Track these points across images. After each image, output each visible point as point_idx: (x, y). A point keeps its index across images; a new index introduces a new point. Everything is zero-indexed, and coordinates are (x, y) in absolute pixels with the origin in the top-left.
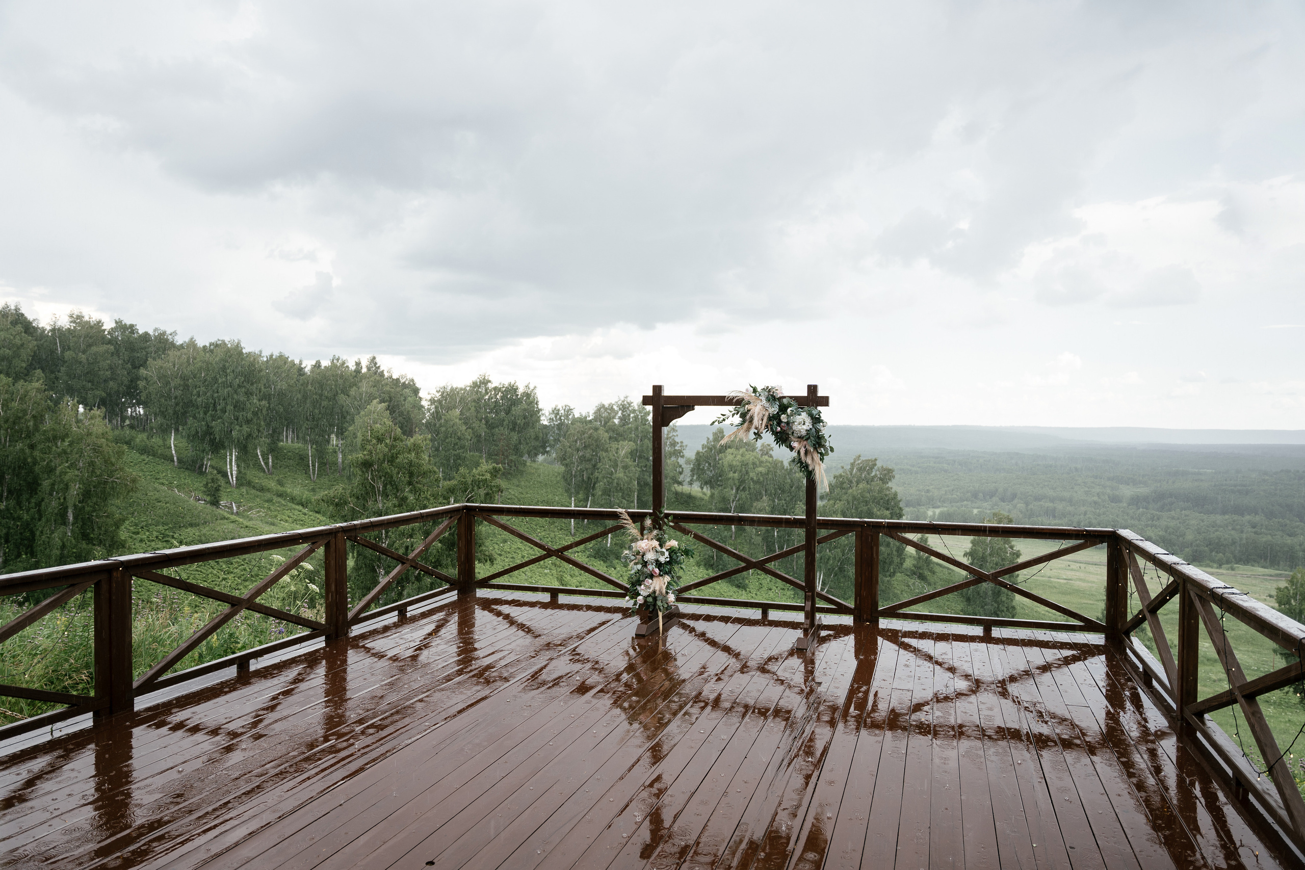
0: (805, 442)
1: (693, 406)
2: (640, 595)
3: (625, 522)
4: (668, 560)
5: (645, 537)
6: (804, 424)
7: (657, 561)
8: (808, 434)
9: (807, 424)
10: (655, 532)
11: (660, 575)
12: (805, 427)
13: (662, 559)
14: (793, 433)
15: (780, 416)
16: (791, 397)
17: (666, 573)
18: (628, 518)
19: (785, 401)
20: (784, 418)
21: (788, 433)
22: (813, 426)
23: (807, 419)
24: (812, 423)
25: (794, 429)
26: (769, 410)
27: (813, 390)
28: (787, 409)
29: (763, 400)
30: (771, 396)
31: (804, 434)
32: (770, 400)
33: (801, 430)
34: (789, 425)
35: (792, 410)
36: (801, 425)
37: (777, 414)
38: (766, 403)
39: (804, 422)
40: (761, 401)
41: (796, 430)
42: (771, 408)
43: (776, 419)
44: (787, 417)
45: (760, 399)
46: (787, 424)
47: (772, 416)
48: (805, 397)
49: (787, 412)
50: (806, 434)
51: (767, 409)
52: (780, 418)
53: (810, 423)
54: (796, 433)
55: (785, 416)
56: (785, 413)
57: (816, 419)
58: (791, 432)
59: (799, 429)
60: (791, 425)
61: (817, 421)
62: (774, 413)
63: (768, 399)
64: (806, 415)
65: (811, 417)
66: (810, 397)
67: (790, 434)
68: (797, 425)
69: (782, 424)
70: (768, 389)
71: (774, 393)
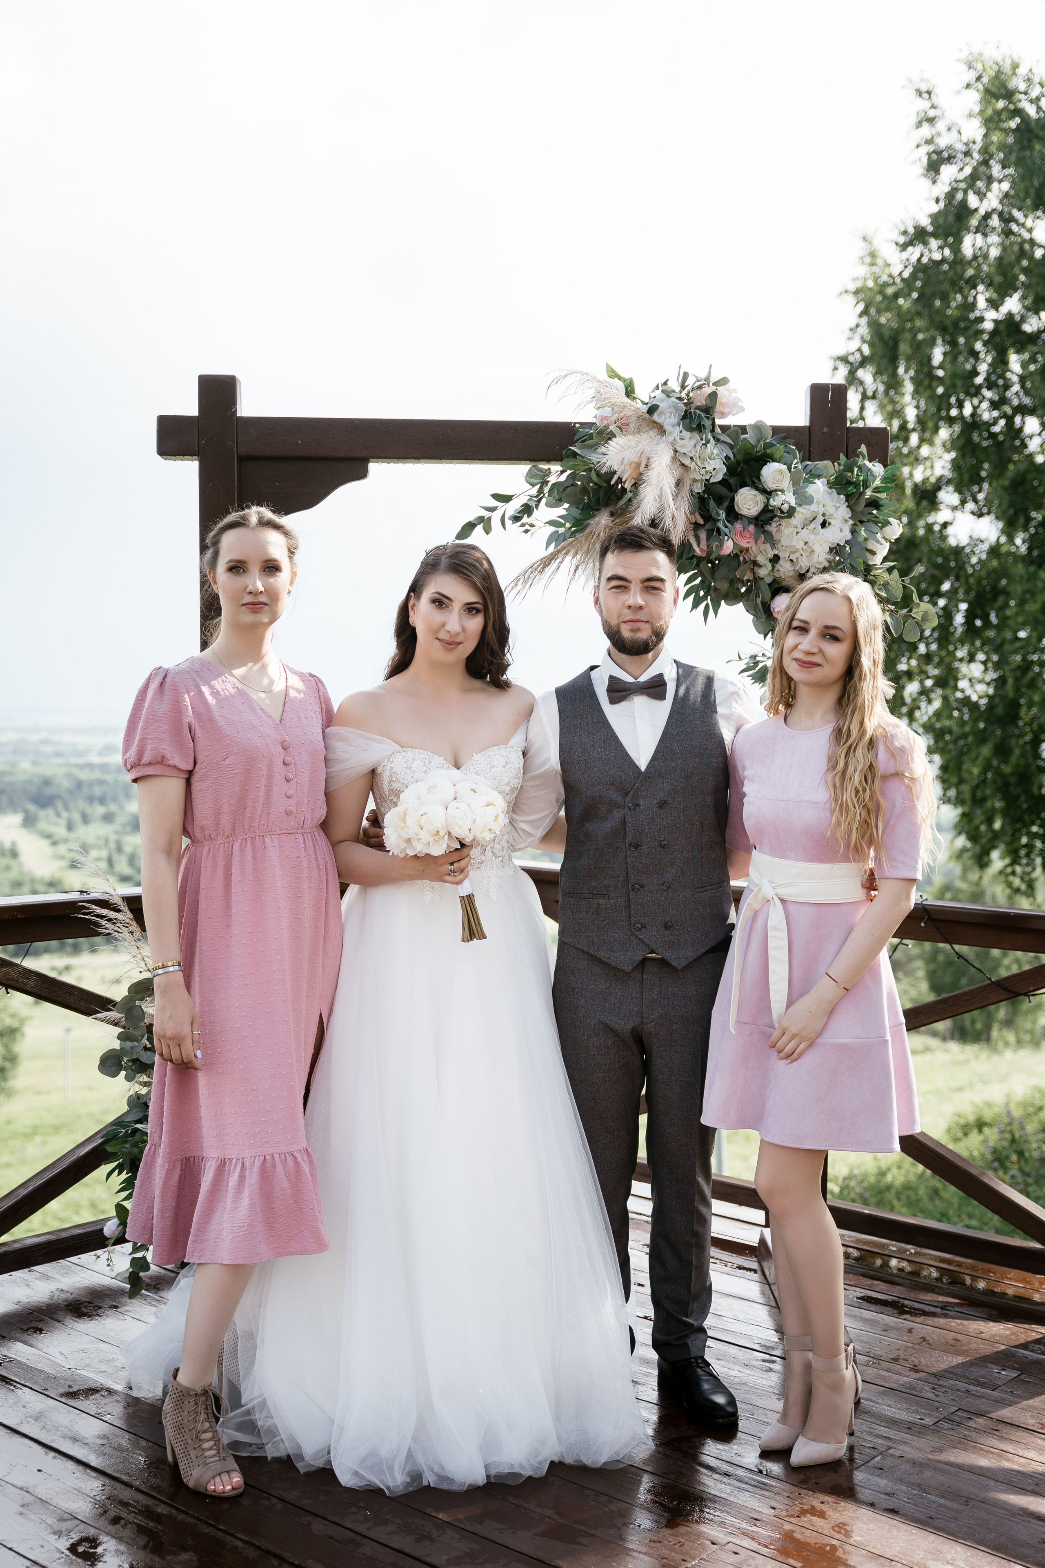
1: (366, 460)
6: (824, 525)
9: (836, 523)
12: (825, 536)
14: (775, 559)
15: (732, 491)
20: (748, 501)
21: (761, 559)
22: (853, 532)
23: (837, 505)
24: (851, 522)
25: (783, 542)
26: (695, 469)
27: (830, 402)
28: (761, 469)
29: (667, 427)
30: (699, 412)
31: (821, 563)
32: (700, 428)
33: (809, 547)
34: (762, 527)
35: (780, 472)
36: (812, 526)
37: (720, 482)
38: (681, 439)
39: (824, 515)
40: (661, 430)
41: (791, 546)
42: (703, 460)
43: (719, 500)
44: (761, 498)
45: (657, 423)
46: (756, 525)
47: (704, 492)
48: (809, 428)
49: (759, 479)
50: (827, 565)
51: (687, 462)
52: (733, 500)
53: (846, 521)
54: (791, 560)
55: (754, 492)
56: (754, 483)
57: (865, 506)
58: (770, 556)
59: (806, 543)
60: (772, 528)
61: (869, 517)
62: (712, 481)
63: (687, 421)
64: (830, 491)
65: (847, 500)
66: (825, 430)
67: (769, 566)
68: (799, 529)
69: (738, 526)
70: (686, 391)
71: (713, 395)
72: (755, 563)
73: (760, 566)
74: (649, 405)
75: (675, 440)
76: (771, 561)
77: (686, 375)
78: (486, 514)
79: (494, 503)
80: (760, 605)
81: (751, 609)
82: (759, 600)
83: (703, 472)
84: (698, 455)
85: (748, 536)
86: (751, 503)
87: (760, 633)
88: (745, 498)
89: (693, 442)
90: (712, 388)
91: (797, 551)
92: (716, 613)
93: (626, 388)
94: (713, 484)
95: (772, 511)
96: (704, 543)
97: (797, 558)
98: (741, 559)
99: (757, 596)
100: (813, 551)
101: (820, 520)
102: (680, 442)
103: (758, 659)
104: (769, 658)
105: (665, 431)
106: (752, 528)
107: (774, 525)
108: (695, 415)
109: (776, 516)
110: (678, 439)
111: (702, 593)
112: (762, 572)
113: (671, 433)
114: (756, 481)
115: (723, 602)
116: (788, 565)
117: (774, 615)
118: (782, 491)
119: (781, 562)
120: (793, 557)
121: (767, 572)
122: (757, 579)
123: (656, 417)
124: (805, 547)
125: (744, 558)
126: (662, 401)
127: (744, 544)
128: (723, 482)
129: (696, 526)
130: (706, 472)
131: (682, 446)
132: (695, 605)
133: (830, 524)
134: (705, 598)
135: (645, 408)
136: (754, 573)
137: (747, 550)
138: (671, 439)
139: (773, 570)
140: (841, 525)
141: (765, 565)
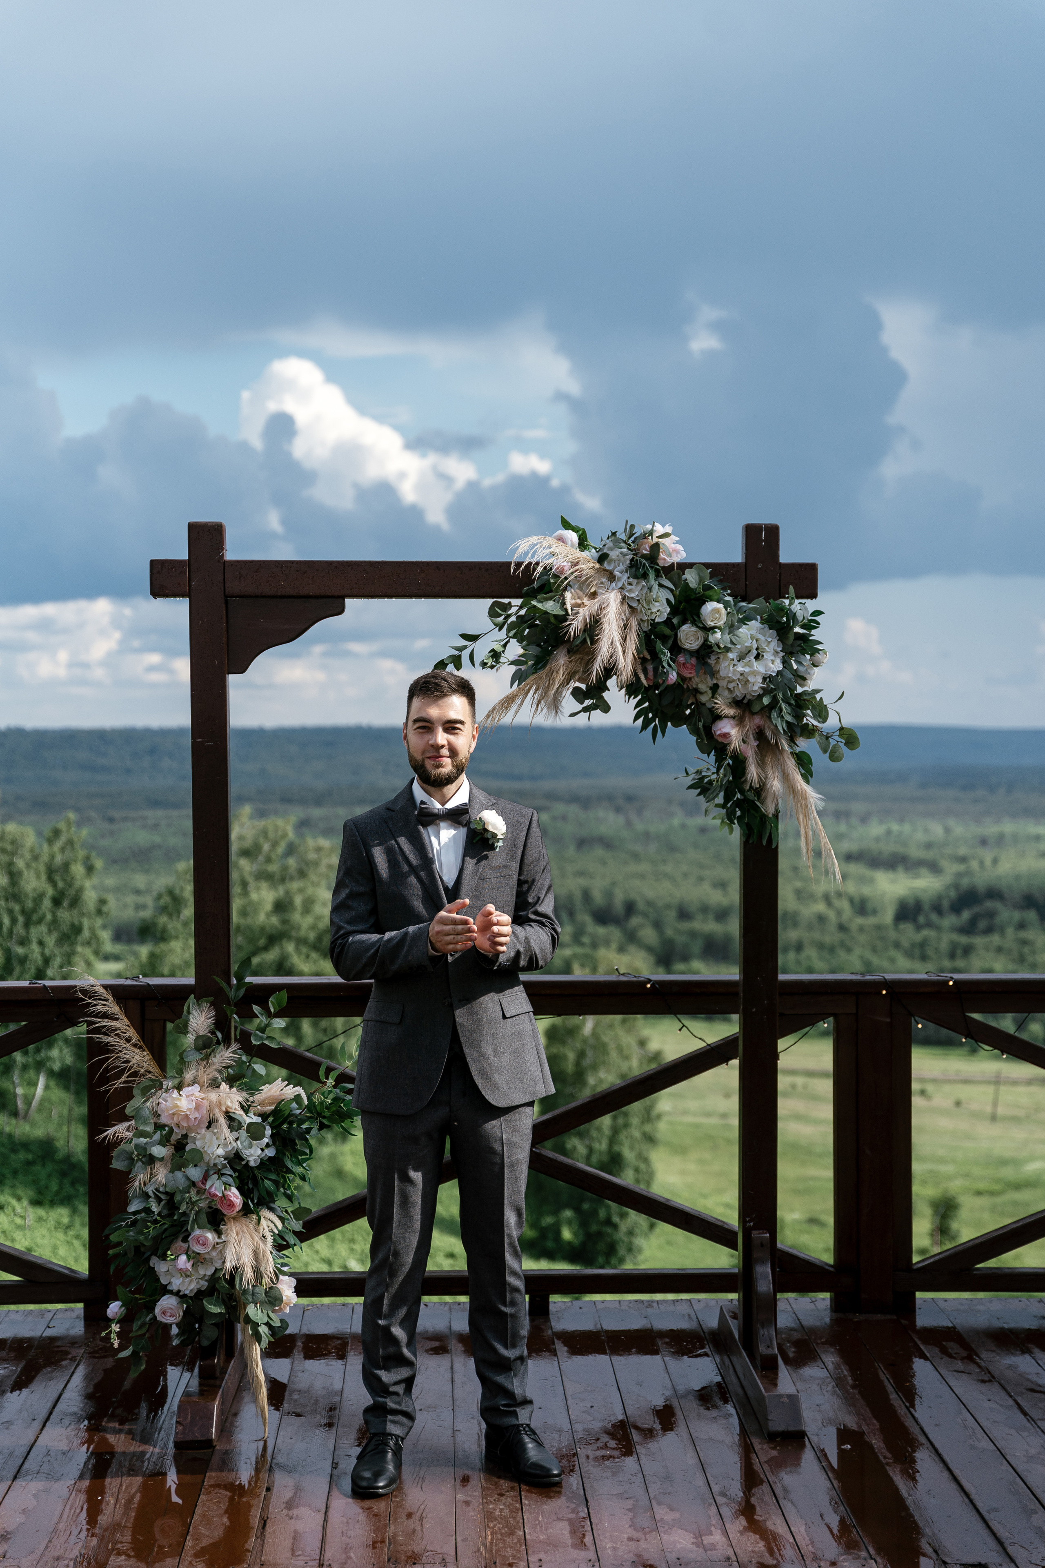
0: (758, 720)
1: (343, 597)
2: (164, 1290)
3: (105, 1022)
4: (271, 1152)
5: (188, 1076)
6: (758, 657)
7: (235, 1159)
8: (766, 691)
9: (768, 656)
10: (225, 1056)
11: (246, 1211)
12: (759, 667)
13: (254, 1154)
14: (715, 688)
15: (675, 629)
16: (707, 565)
17: (266, 1201)
18: (114, 1008)
19: (691, 578)
20: (690, 638)
21: (702, 687)
22: (785, 662)
23: (769, 640)
24: (782, 654)
25: (722, 673)
26: (641, 611)
27: (763, 541)
28: (701, 607)
29: (617, 573)
30: (644, 561)
31: (756, 691)
32: (645, 576)
33: (746, 678)
34: (703, 660)
35: (717, 611)
36: (747, 659)
37: (665, 622)
38: (630, 584)
39: (757, 649)
40: (612, 578)
41: (729, 677)
42: (648, 603)
43: (664, 638)
44: (700, 634)
45: (607, 571)
46: (698, 658)
47: (650, 630)
48: (745, 565)
49: (699, 617)
50: (761, 692)
51: (634, 605)
52: (676, 635)
53: (777, 653)
54: (729, 689)
55: (694, 629)
56: (695, 621)
57: (795, 639)
58: (710, 684)
59: (741, 674)
60: (712, 661)
61: (799, 648)
62: (656, 621)
63: (634, 570)
64: (763, 626)
65: (778, 635)
66: (760, 566)
67: (710, 693)
68: (735, 662)
69: (681, 659)
70: (632, 539)
71: (656, 547)
72: (697, 691)
73: (701, 693)
74: (600, 553)
75: (623, 584)
76: (711, 688)
77: (632, 527)
78: (456, 653)
79: (464, 643)
80: (702, 729)
81: (694, 731)
82: (701, 725)
83: (650, 611)
84: (644, 598)
85: (690, 667)
86: (692, 638)
87: (703, 752)
88: (687, 634)
89: (639, 588)
90: (655, 540)
91: (733, 681)
92: (663, 734)
93: (579, 539)
94: (659, 623)
95: (710, 647)
96: (651, 674)
97: (734, 687)
98: (685, 686)
99: (699, 721)
100: (748, 681)
101: (755, 652)
102: (630, 587)
103: (704, 774)
104: (713, 773)
105: (615, 577)
106: (693, 661)
107: (713, 658)
108: (641, 563)
109: (713, 651)
110: (626, 584)
111: (650, 715)
112: (704, 699)
113: (619, 579)
114: (696, 619)
115: (669, 723)
116: (726, 693)
117: (715, 737)
118: (719, 628)
119: (720, 691)
120: (731, 686)
121: (708, 699)
122: (699, 705)
123: (606, 564)
124: (741, 678)
125: (688, 686)
126: (611, 549)
127: (687, 674)
128: (668, 622)
129: (644, 661)
130: (652, 613)
131: (630, 591)
132: (645, 726)
133: (763, 656)
134: (653, 720)
135: (596, 555)
136: (696, 699)
137: (690, 679)
138: (620, 585)
139: (713, 697)
140: (772, 658)
141: (706, 692)
